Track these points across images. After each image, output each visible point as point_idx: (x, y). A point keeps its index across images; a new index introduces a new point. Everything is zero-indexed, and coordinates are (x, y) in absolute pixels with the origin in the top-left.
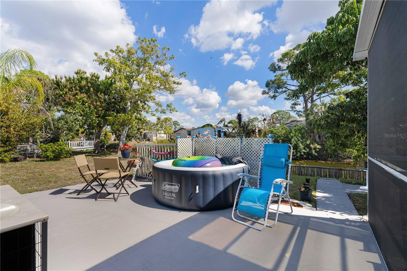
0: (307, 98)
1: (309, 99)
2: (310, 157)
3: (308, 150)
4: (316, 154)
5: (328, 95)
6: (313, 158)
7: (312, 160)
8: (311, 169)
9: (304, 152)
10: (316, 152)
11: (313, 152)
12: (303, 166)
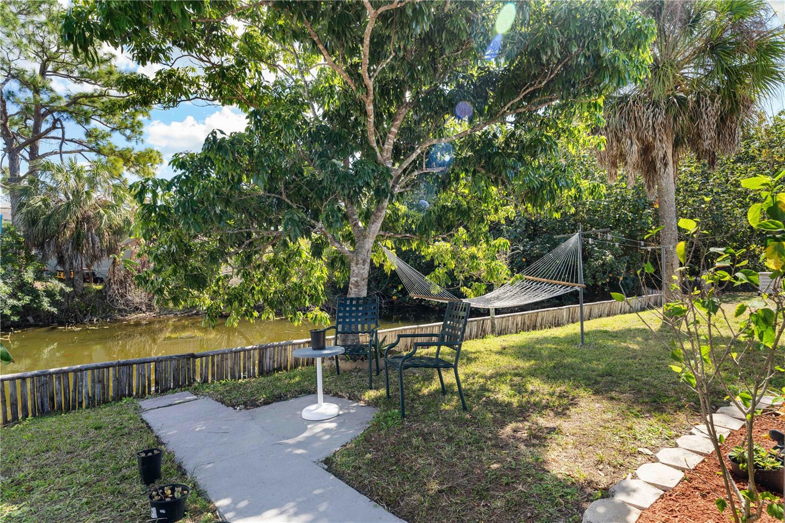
0: (15, 145)
1: (22, 146)
2: (30, 318)
3: (27, 299)
4: (54, 310)
5: (80, 152)
6: (41, 321)
7: (36, 326)
8: (93, 374)
9: (13, 308)
10: (54, 303)
11: (46, 304)
12: (57, 373)
